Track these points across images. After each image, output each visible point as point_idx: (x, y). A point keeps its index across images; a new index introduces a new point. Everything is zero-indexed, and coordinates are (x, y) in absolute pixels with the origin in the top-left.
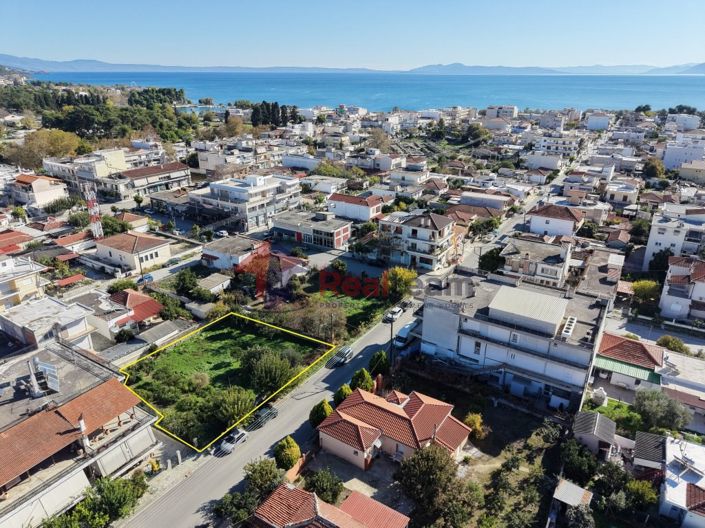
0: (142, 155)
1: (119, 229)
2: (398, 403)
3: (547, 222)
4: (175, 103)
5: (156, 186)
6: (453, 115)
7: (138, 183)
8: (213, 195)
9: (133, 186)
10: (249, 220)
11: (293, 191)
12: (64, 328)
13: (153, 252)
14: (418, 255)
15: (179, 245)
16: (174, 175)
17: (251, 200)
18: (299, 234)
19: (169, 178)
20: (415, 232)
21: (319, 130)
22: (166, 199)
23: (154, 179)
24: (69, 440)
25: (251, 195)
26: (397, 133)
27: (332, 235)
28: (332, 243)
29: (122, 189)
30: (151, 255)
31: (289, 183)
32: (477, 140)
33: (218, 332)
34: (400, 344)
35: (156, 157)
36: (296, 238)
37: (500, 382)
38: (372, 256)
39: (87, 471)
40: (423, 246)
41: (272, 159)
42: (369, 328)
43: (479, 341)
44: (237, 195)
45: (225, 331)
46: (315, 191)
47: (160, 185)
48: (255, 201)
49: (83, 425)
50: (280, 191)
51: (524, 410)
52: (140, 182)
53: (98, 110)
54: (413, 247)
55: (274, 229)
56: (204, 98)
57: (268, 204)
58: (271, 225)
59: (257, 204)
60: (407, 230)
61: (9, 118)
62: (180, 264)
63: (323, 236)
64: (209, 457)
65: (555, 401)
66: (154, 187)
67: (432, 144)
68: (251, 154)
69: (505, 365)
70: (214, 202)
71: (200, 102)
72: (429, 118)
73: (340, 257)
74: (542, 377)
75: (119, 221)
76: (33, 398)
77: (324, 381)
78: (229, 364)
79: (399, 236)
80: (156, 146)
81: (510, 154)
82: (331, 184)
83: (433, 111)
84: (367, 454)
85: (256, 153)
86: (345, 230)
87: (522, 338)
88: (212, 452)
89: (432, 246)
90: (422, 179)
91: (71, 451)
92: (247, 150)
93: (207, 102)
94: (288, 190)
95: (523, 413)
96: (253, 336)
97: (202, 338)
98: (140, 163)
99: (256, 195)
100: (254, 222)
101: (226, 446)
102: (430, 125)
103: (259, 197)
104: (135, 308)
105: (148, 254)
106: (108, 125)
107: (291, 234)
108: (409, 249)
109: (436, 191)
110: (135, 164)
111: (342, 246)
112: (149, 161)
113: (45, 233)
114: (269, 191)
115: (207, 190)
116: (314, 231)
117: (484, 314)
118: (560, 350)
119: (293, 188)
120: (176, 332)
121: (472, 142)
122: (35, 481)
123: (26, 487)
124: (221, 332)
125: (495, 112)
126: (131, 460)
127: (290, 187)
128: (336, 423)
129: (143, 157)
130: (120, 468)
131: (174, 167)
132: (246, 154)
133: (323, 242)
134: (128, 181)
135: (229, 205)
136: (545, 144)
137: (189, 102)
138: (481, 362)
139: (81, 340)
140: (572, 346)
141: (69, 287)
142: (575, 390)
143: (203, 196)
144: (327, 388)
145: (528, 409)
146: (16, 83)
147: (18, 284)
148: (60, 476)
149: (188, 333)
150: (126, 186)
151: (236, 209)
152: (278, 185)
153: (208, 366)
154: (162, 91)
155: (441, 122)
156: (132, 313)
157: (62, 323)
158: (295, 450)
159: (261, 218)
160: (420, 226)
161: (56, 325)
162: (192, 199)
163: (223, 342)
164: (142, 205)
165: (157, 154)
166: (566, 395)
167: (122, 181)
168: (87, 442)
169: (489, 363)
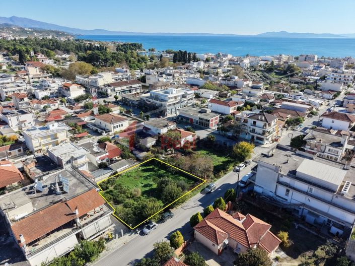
0: (120, 75)
1: (106, 111)
2: (239, 220)
3: (333, 122)
4: (137, 50)
5: (125, 91)
6: (279, 59)
7: (117, 89)
8: (151, 97)
9: (114, 91)
10: (167, 111)
11: (190, 97)
12: (76, 159)
13: (120, 124)
14: (256, 135)
15: (133, 121)
16: (133, 86)
17: (169, 100)
18: (192, 119)
19: (131, 87)
20: (255, 123)
21: (206, 65)
22: (129, 98)
23: (124, 88)
24: (70, 219)
25: (169, 98)
26: (247, 68)
27: (209, 121)
28: (208, 125)
29: (109, 91)
30: (120, 125)
31: (189, 93)
32: (292, 73)
33: (148, 167)
34: (242, 185)
35: (126, 77)
36: (190, 121)
37: (300, 213)
38: (230, 134)
39: (78, 235)
40: (258, 130)
41: (181, 79)
42: (225, 174)
43: (289, 189)
44: (162, 98)
45: (151, 167)
46: (202, 97)
47: (127, 91)
48: (171, 101)
49: (77, 212)
50: (184, 96)
51: (314, 233)
52: (118, 89)
53: (102, 53)
54: (253, 131)
55: (179, 116)
56: (151, 48)
57: (177, 103)
58: (178, 114)
59: (172, 103)
60: (251, 121)
61: (64, 56)
63: (204, 121)
64: (137, 235)
65: (334, 230)
66: (124, 91)
67: (267, 75)
68: (171, 77)
69: (304, 205)
70: (152, 100)
71: (149, 50)
72: (266, 61)
73: (213, 133)
74: (327, 214)
75: (106, 108)
76: (57, 195)
77: (199, 201)
78: (151, 185)
79: (246, 124)
80: (127, 71)
81: (312, 81)
82: (210, 94)
83: (268, 57)
84: (220, 247)
85: (174, 76)
86: (216, 119)
87: (315, 191)
88: (139, 232)
89: (264, 131)
90: (260, 93)
91: (71, 224)
92: (170, 75)
93: (153, 50)
94: (188, 96)
95: (313, 234)
96: (165, 171)
97: (139, 170)
98: (119, 79)
99: (172, 98)
100: (170, 112)
101: (146, 230)
102: (266, 64)
103: (173, 99)
104: (110, 151)
105: (118, 125)
106: (106, 60)
107: (188, 119)
108: (250, 132)
109: (268, 100)
110: (116, 80)
111: (214, 127)
112: (123, 79)
113: (73, 111)
114: (178, 96)
115: (148, 95)
116: (199, 118)
117: (293, 174)
118: (339, 200)
119: (191, 95)
120: (127, 165)
121: (289, 74)
122: (53, 237)
123: (49, 240)
124: (149, 167)
125: (303, 58)
126: (99, 232)
127: (189, 94)
128: (204, 227)
129: (120, 77)
130: (93, 235)
131: (134, 82)
132: (169, 77)
133: (204, 125)
134: (112, 88)
135: (159, 103)
136: (333, 76)
137: (144, 50)
138: (289, 201)
139: (83, 165)
140: (348, 199)
141: (81, 138)
142: (348, 225)
143: (146, 97)
144: (200, 205)
145: (316, 232)
146: (69, 40)
147: (58, 135)
148: (64, 236)
149: (133, 166)
150: (111, 90)
151: (162, 105)
152: (183, 93)
153: (141, 185)
154: (132, 45)
155: (272, 63)
156: (107, 154)
157: (75, 156)
158: (181, 239)
159: (174, 110)
160: (258, 119)
161: (72, 157)
162: (141, 99)
163: (150, 173)
164: (118, 100)
165: (127, 75)
166: (342, 227)
167: (109, 87)
168: (78, 221)
169: (293, 202)
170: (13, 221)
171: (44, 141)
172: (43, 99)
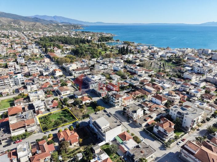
2: (71, 133)
4: (110, 41)
5: (81, 73)
8: (86, 79)
10: (90, 86)
14: (113, 103)
18: (97, 92)
21: (134, 56)
24: (24, 125)
25: (92, 80)
30: (66, 92)
31: (102, 78)
32: (180, 64)
35: (86, 64)
39: (25, 130)
40: (114, 101)
46: (112, 79)
50: (100, 80)
52: (77, 72)
54: (112, 101)
58: (93, 88)
59: (92, 83)
61: (67, 47)
62: (71, 95)
63: (100, 94)
70: (85, 81)
71: (116, 41)
72: (173, 53)
75: (65, 83)
76: (24, 119)
77: (69, 126)
79: (110, 98)
82: (115, 78)
84: (60, 140)
85: (108, 65)
88: (44, 133)
90: (142, 79)
91: (24, 127)
96: (68, 114)
97: (60, 113)
102: (172, 56)
109: (144, 83)
113: (53, 83)
114: (97, 80)
120: (56, 110)
122: (19, 129)
123: (18, 130)
124: (64, 112)
125: (202, 51)
126: (32, 131)
130: (30, 131)
131: (86, 68)
132: (105, 66)
139: (42, 109)
141: (49, 97)
147: (40, 96)
148: (22, 130)
150: (74, 73)
153: (57, 118)
156: (52, 105)
157: (39, 106)
158: (52, 136)
163: (63, 114)
164: (75, 78)
167: (74, 71)
168: (26, 126)
170: (11, 124)
171: (34, 98)
172: (45, 76)
